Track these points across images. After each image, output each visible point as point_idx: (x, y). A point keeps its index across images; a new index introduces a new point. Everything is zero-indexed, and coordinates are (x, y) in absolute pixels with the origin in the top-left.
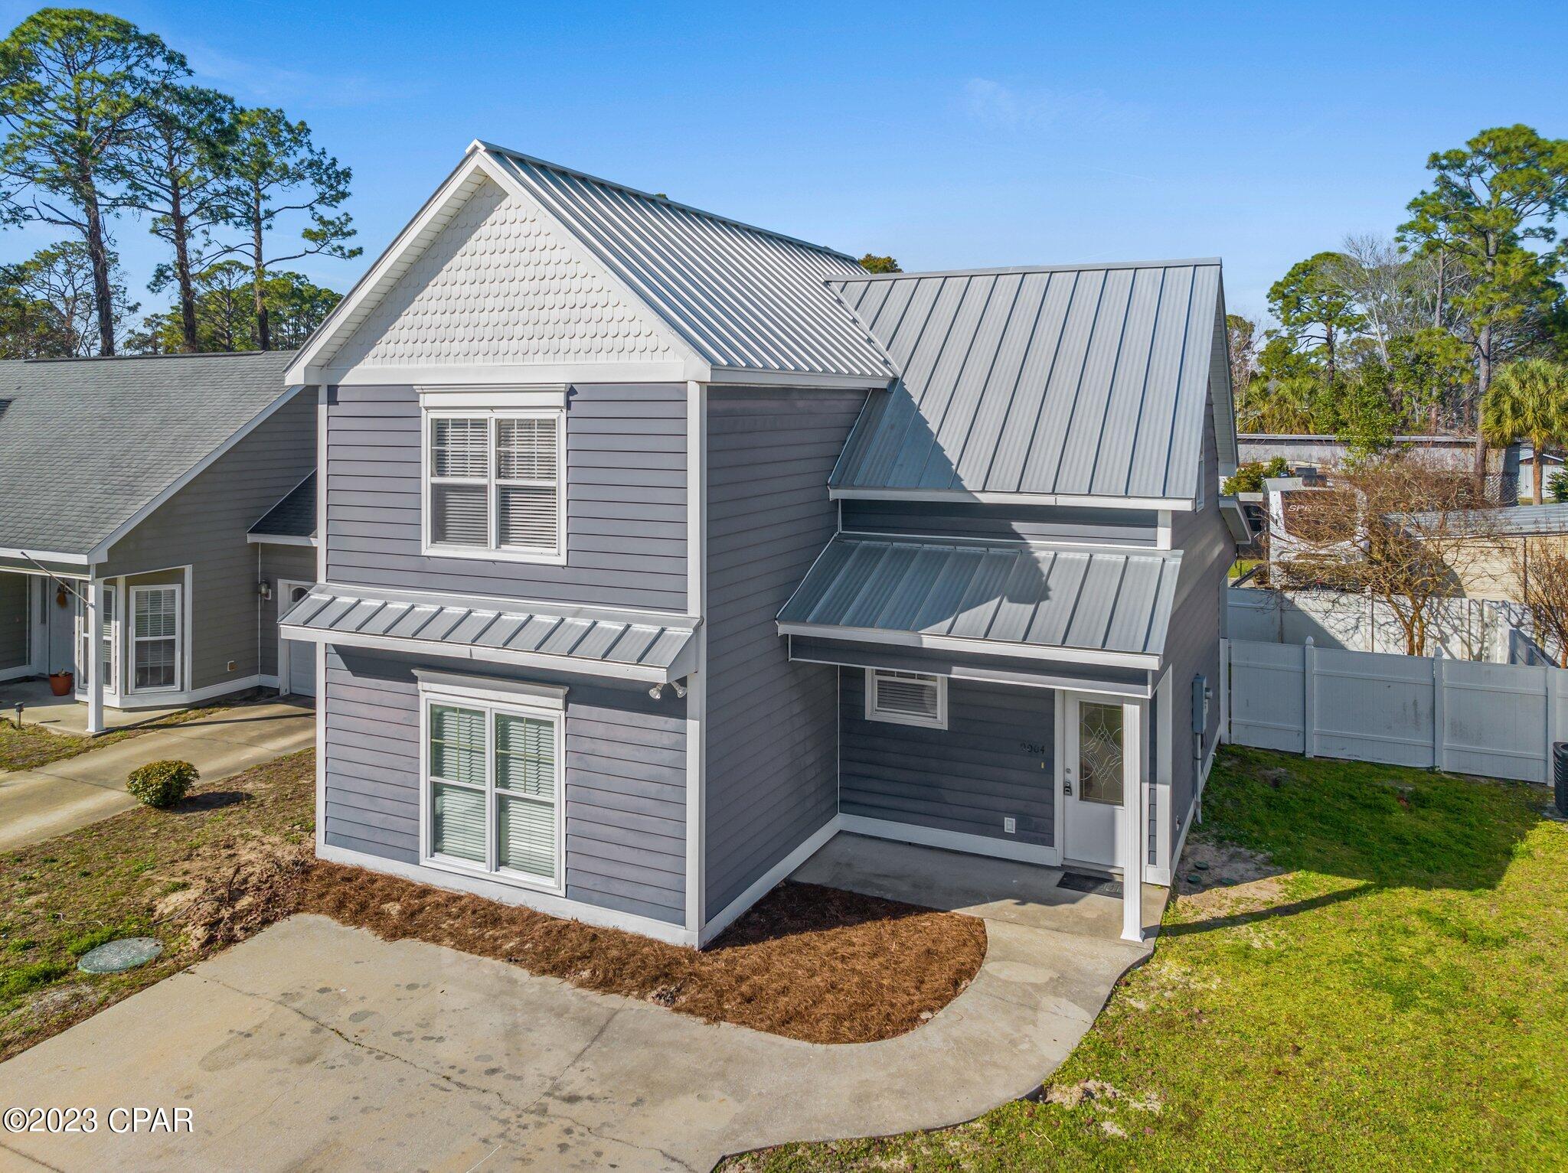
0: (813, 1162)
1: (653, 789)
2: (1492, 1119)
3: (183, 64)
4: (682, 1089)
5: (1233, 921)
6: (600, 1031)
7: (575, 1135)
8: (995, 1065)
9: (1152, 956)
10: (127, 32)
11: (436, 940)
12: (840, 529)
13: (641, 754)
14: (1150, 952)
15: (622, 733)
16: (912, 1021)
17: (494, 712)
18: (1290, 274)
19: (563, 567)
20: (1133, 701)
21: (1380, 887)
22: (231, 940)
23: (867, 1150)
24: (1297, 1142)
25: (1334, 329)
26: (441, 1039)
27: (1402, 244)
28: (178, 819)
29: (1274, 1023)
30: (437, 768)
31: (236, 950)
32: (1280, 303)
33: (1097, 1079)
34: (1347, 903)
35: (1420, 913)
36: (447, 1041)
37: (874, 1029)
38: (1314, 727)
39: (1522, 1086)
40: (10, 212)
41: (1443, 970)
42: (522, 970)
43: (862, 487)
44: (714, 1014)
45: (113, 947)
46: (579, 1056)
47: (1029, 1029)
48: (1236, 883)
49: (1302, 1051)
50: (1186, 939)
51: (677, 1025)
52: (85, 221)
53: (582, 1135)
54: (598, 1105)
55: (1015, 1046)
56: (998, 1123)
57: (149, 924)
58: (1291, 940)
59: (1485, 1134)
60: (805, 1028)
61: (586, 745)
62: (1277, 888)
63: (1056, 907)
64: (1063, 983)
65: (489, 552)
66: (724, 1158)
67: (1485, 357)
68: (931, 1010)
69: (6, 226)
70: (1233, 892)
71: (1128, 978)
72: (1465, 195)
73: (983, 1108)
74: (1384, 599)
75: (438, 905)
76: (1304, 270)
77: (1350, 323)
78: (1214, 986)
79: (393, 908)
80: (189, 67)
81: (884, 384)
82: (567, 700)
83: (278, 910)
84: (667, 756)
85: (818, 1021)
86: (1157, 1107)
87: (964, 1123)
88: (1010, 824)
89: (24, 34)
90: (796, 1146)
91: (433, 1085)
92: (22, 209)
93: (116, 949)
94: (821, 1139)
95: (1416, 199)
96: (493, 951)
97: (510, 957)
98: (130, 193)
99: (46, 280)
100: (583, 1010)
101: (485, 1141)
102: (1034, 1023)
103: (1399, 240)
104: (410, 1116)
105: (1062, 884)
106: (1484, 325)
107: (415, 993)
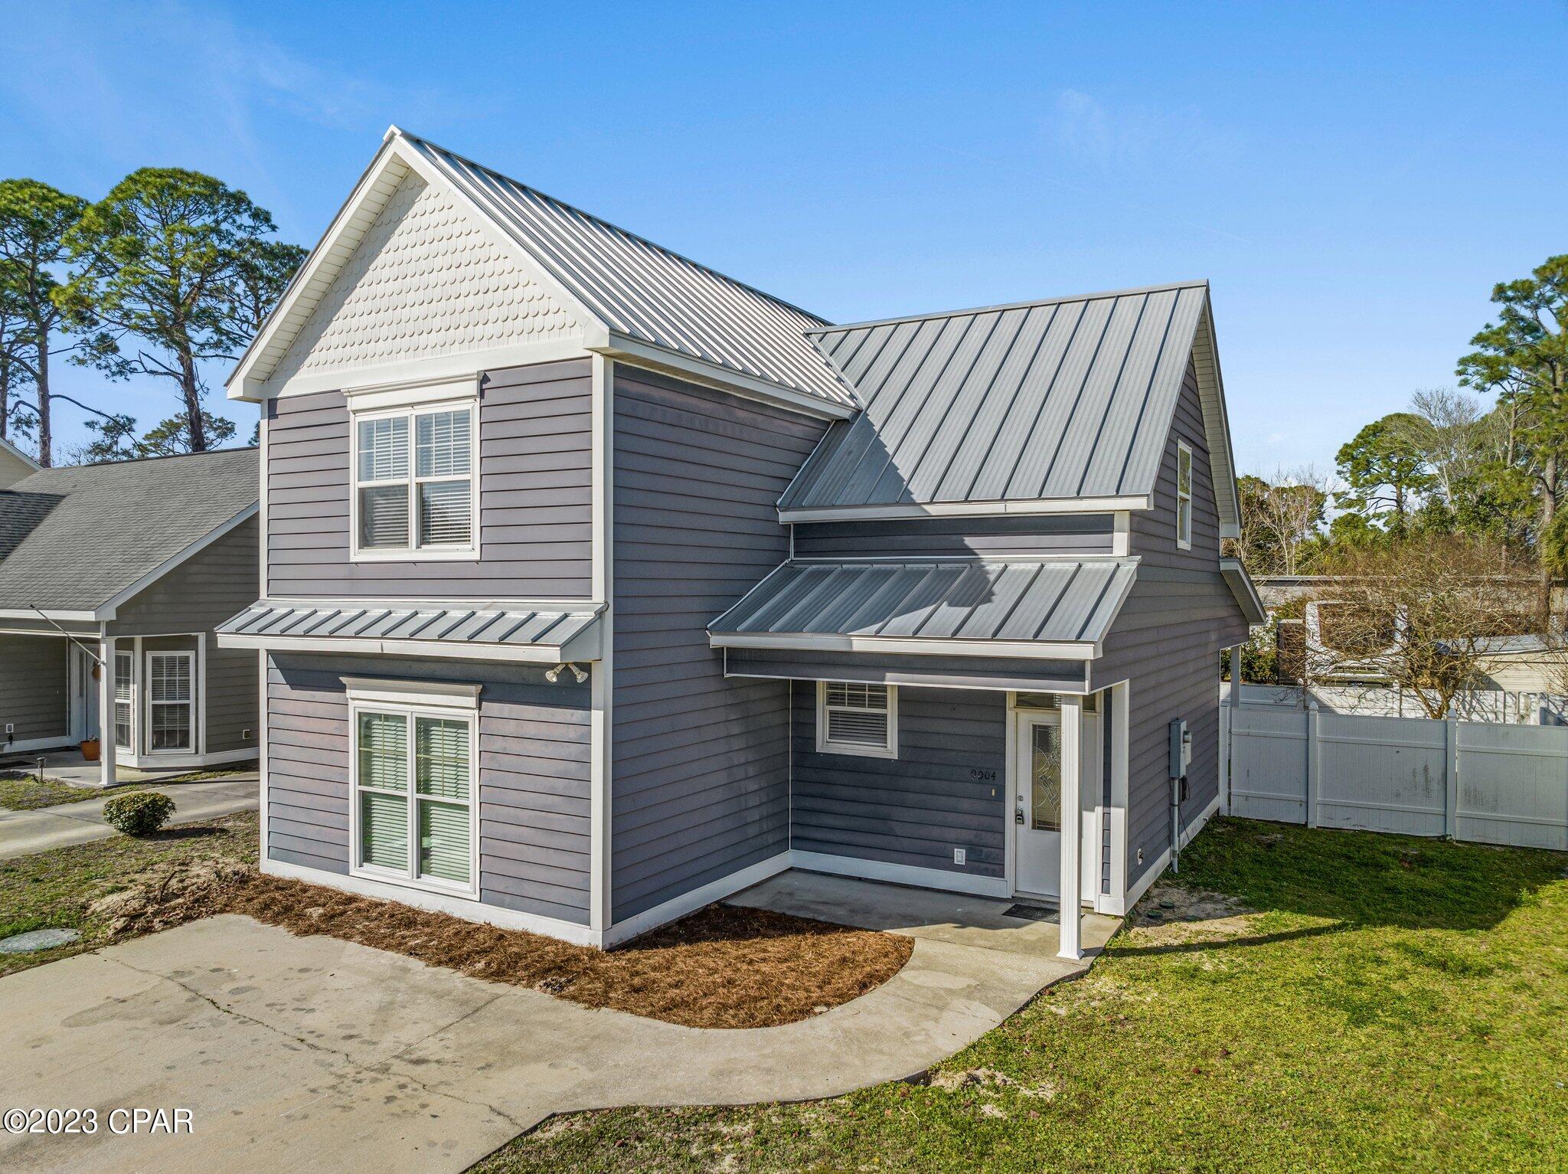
0: (648, 1124)
1: (560, 785)
2: (1439, 1122)
3: (267, 220)
4: (537, 1058)
5: (1187, 948)
6: (472, 1011)
7: (408, 1091)
8: (881, 1052)
9: (1087, 972)
10: (216, 190)
11: (347, 937)
12: (792, 556)
13: (550, 750)
14: (1086, 968)
15: (531, 730)
16: (804, 1012)
17: (415, 715)
18: (1359, 436)
19: (477, 562)
20: (1070, 700)
21: (1357, 926)
22: (148, 930)
23: (711, 1116)
24: (1201, 1131)
25: (1403, 491)
26: (313, 1010)
27: (1463, 377)
28: (148, 845)
29: (1208, 1031)
30: (366, 776)
31: (147, 939)
32: (1349, 465)
33: (989, 1068)
34: (1318, 937)
35: (1397, 946)
36: (317, 1013)
37: (760, 1017)
38: (1318, 796)
39: (1480, 1094)
40: (117, 365)
41: (1412, 994)
42: (419, 962)
43: (811, 507)
44: (597, 1001)
45: (34, 935)
46: (444, 1029)
47: (929, 1025)
48: (1201, 920)
49: (1231, 1056)
50: (1130, 960)
51: (555, 1009)
52: (180, 370)
53: (415, 1090)
54: (443, 1067)
55: (908, 1037)
56: (865, 1100)
57: (79, 917)
58: (1248, 965)
59: (1425, 1135)
60: (686, 1015)
61: (498, 744)
62: (1244, 923)
63: (996, 931)
64: (979, 990)
65: (411, 553)
66: (554, 1115)
67: (1550, 492)
68: (828, 1005)
69: (114, 378)
70: (1195, 926)
71: (1054, 989)
72: (1534, 328)
73: (853, 1086)
74: (1414, 693)
75: (359, 910)
76: (1373, 433)
77: (1420, 483)
78: (1149, 999)
79: (316, 912)
80: (273, 223)
81: (846, 414)
82: (481, 699)
83: (204, 909)
84: (573, 750)
85: (702, 1009)
86: (1049, 1095)
87: (828, 1099)
88: (960, 856)
89: (122, 191)
90: (635, 1109)
91: (284, 1045)
92: (128, 363)
93: (37, 936)
94: (664, 1104)
95: (1480, 334)
96: (398, 947)
97: (412, 952)
98: (216, 338)
99: (171, 447)
100: (466, 994)
101: (313, 1091)
102: (936, 1020)
103: (1460, 373)
104: (249, 1068)
105: (1009, 913)
106: (1548, 456)
107: (305, 975)
